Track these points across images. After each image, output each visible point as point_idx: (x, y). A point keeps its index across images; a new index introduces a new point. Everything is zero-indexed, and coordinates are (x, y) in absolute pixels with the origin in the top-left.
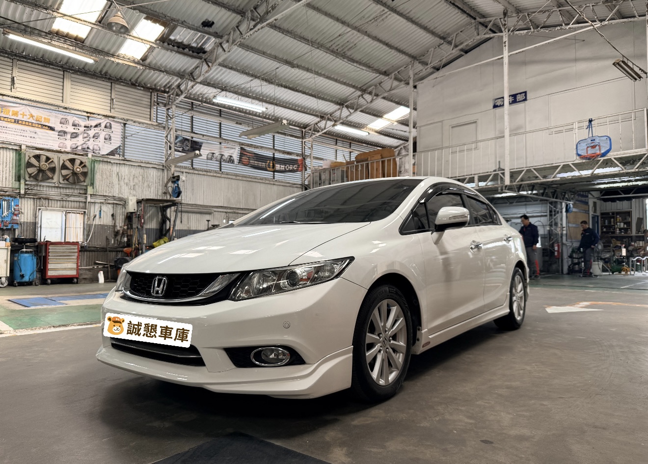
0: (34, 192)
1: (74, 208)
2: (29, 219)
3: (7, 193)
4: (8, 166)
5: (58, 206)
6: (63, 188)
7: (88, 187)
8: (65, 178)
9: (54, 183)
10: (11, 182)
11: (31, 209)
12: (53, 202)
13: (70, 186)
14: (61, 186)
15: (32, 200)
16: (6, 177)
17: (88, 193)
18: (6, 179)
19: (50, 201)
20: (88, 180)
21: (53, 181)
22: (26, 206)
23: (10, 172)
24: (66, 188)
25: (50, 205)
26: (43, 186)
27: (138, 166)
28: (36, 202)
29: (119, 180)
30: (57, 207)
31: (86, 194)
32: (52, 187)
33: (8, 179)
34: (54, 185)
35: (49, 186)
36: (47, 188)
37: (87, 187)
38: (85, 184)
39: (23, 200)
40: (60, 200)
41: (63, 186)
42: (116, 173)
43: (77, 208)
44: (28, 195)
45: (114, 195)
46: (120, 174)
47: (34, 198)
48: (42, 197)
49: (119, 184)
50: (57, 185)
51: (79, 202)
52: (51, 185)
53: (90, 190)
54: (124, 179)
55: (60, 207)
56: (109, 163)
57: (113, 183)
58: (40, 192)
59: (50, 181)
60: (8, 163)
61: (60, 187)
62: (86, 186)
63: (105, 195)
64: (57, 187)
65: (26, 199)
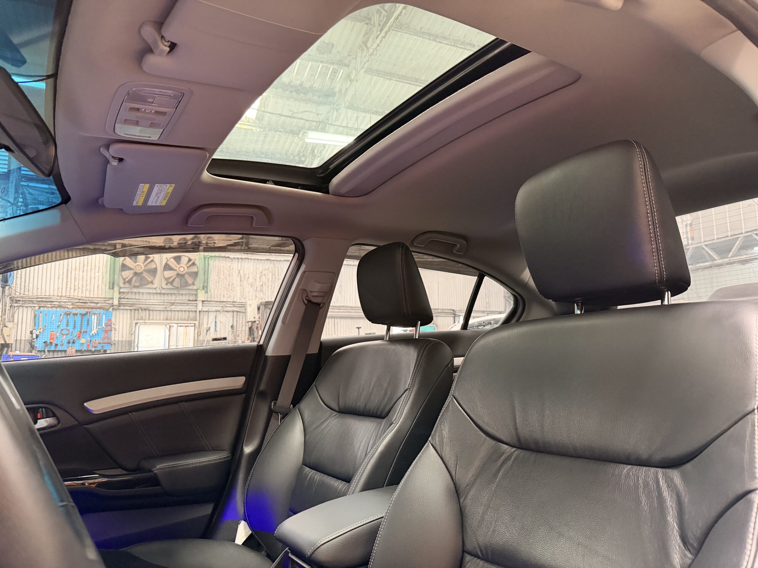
0: (130, 302)
1: (182, 320)
2: (124, 336)
3: (99, 305)
4: (101, 271)
5: (162, 318)
6: (168, 294)
7: (199, 291)
8: (169, 281)
9: (155, 288)
10: (104, 290)
11: (127, 324)
12: (155, 313)
13: (175, 292)
14: (163, 291)
15: (129, 311)
16: (98, 285)
17: (199, 299)
18: (98, 287)
19: (151, 312)
20: (199, 283)
21: (155, 286)
22: (121, 320)
23: (103, 278)
24: (171, 294)
25: (151, 317)
26: (143, 293)
27: (267, 260)
28: (133, 314)
29: (241, 280)
30: (160, 320)
31: (196, 300)
32: (154, 294)
33: (100, 287)
34: (154, 291)
35: (150, 293)
36: (148, 296)
37: (197, 292)
38: (195, 288)
39: (118, 312)
40: (163, 311)
41: (167, 292)
42: (237, 271)
43: (185, 320)
44: (124, 306)
45: (235, 300)
46: (242, 272)
47: (131, 310)
48: (140, 308)
49: (241, 285)
50: (158, 291)
51: (189, 311)
52: (151, 291)
53: (202, 296)
54: (248, 278)
55: (163, 320)
56: (228, 259)
57: (233, 284)
58: (139, 301)
59: (150, 286)
60: (101, 268)
61: (164, 294)
62: (197, 290)
63: (222, 300)
64: (160, 294)
65: (121, 311)
